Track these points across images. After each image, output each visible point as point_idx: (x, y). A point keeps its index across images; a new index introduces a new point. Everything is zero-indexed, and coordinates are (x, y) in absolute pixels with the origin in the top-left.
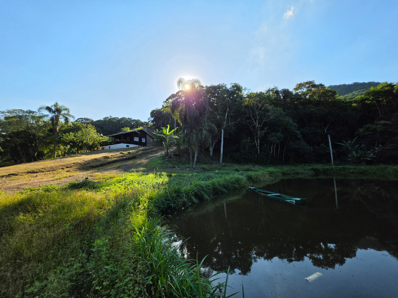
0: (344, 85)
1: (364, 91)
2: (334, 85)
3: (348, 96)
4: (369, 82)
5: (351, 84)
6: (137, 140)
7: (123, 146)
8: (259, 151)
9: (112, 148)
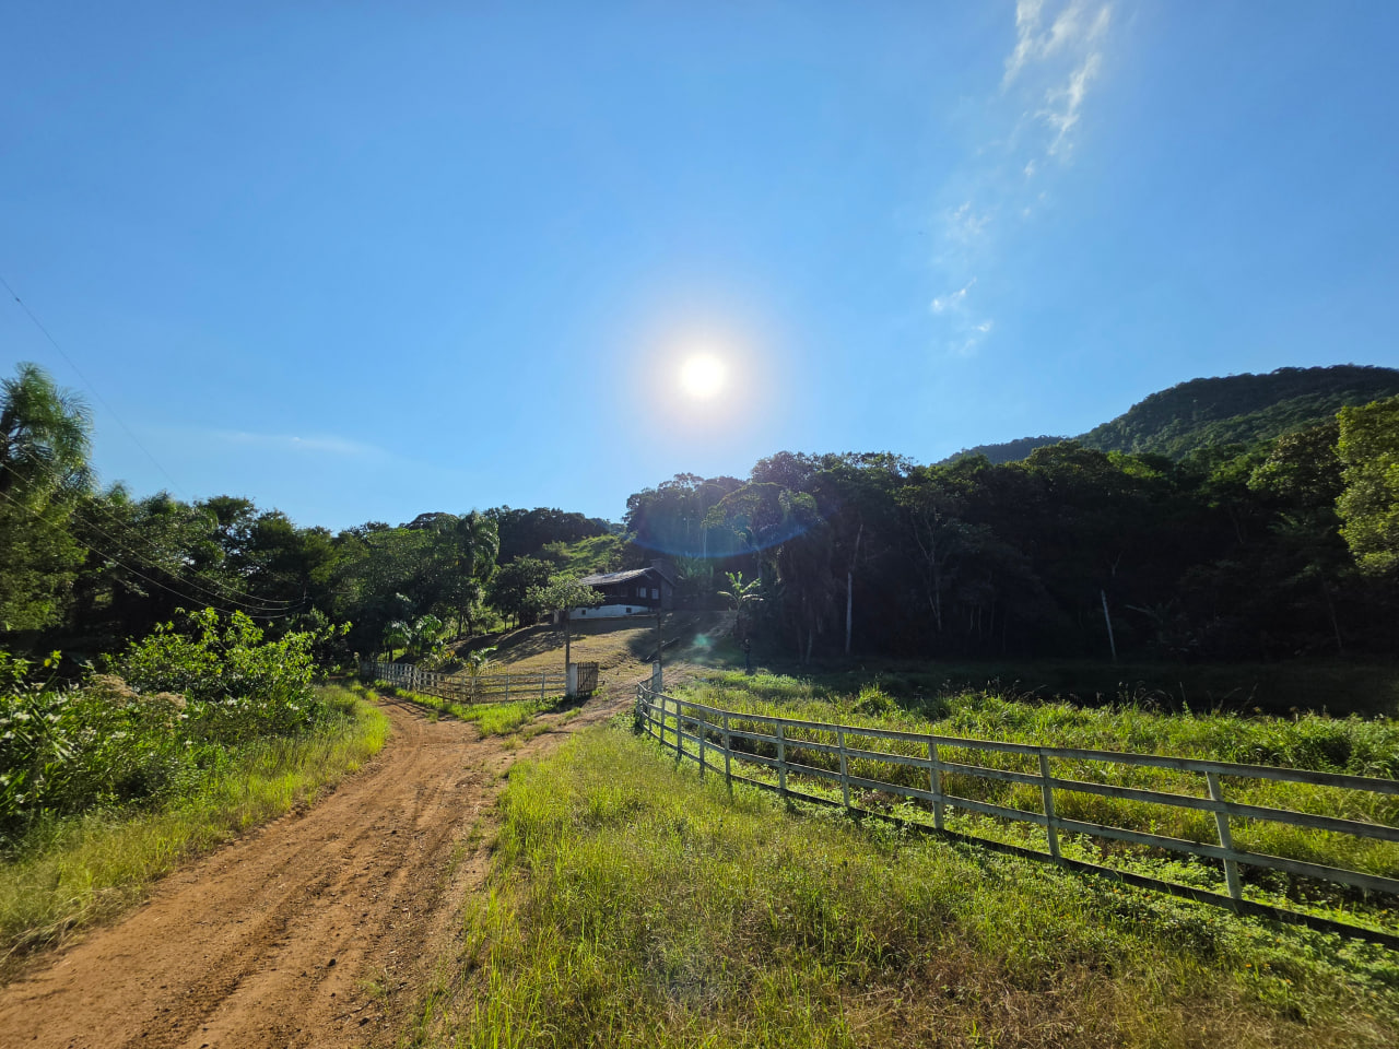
0: (1247, 378)
1: (1315, 399)
2: (1208, 377)
3: (1260, 415)
4: (1335, 367)
5: (1268, 373)
6: (643, 593)
7: (619, 610)
8: (939, 621)
9: (592, 613)
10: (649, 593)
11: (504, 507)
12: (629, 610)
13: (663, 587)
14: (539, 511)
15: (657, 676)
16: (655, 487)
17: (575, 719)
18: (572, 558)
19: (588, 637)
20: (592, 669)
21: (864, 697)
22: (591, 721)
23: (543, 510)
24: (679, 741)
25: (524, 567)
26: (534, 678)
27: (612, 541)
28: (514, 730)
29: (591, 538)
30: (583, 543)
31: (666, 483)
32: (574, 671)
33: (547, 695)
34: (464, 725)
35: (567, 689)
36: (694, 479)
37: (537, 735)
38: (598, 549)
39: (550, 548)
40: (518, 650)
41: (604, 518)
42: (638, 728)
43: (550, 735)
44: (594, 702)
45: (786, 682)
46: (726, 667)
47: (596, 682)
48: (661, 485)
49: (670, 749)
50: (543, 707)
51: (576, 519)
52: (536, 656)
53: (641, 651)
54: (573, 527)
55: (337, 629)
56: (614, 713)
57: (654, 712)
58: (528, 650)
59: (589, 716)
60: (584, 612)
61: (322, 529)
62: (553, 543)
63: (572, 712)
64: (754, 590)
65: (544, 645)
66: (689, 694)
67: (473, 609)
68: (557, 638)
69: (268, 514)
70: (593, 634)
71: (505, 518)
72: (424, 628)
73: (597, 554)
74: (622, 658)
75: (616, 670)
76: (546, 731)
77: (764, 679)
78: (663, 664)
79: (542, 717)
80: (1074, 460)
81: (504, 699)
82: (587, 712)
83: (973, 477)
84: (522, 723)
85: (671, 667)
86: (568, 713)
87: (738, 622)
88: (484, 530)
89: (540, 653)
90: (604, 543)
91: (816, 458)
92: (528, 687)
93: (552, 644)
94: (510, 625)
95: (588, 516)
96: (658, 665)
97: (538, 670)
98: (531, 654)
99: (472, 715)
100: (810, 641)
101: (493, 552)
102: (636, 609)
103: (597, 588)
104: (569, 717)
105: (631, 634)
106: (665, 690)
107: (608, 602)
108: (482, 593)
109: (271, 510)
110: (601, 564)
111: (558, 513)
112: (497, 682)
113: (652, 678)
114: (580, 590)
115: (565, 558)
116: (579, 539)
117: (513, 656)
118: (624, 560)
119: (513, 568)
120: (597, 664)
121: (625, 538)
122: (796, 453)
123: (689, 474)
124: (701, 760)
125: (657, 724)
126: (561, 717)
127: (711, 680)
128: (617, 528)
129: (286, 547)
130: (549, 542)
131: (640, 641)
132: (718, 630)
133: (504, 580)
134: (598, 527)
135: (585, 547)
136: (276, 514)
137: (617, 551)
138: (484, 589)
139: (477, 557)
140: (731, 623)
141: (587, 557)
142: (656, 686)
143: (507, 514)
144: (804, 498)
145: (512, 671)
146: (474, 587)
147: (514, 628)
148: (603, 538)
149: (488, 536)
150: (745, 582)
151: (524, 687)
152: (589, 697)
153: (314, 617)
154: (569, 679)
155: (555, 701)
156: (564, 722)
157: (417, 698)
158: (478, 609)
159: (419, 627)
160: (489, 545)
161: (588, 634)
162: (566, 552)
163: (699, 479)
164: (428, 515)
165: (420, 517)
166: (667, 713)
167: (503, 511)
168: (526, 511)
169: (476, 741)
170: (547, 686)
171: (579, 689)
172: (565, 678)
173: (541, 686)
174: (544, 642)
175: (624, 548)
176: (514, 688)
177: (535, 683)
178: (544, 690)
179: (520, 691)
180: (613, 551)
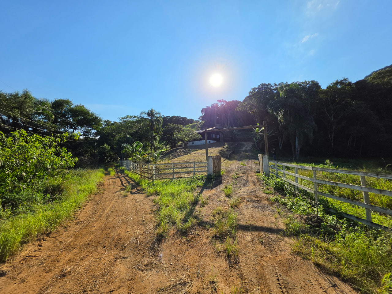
8: (332, 144)
12: (209, 142)
13: (220, 134)
19: (199, 150)
20: (218, 160)
23: (175, 116)
25: (172, 127)
27: (196, 124)
29: (189, 124)
30: (187, 126)
31: (214, 104)
32: (211, 161)
40: (172, 155)
41: (193, 119)
47: (220, 167)
48: (212, 105)
51: (184, 119)
54: (184, 121)
58: (177, 155)
60: (193, 143)
61: (109, 121)
62: (179, 125)
67: (155, 143)
68: (187, 151)
72: (136, 146)
81: (173, 177)
87: (257, 144)
89: (182, 156)
90: (194, 125)
93: (187, 153)
95: (188, 118)
98: (179, 156)
102: (212, 142)
103: (199, 133)
107: (202, 139)
108: (158, 138)
112: (167, 167)
116: (186, 124)
117: (171, 157)
119: (168, 127)
121: (201, 123)
123: (222, 100)
128: (197, 121)
133: (165, 132)
134: (191, 121)
135: (188, 127)
137: (199, 127)
138: (159, 136)
146: (155, 136)
151: (180, 170)
153: (105, 147)
154: (208, 165)
158: (157, 144)
159: (134, 146)
170: (196, 169)
171: (214, 171)
172: (206, 165)
173: (192, 169)
174: (182, 152)
175: (201, 126)
176: (176, 170)
177: (185, 168)
178: (194, 172)
179: (180, 173)
180: (197, 127)
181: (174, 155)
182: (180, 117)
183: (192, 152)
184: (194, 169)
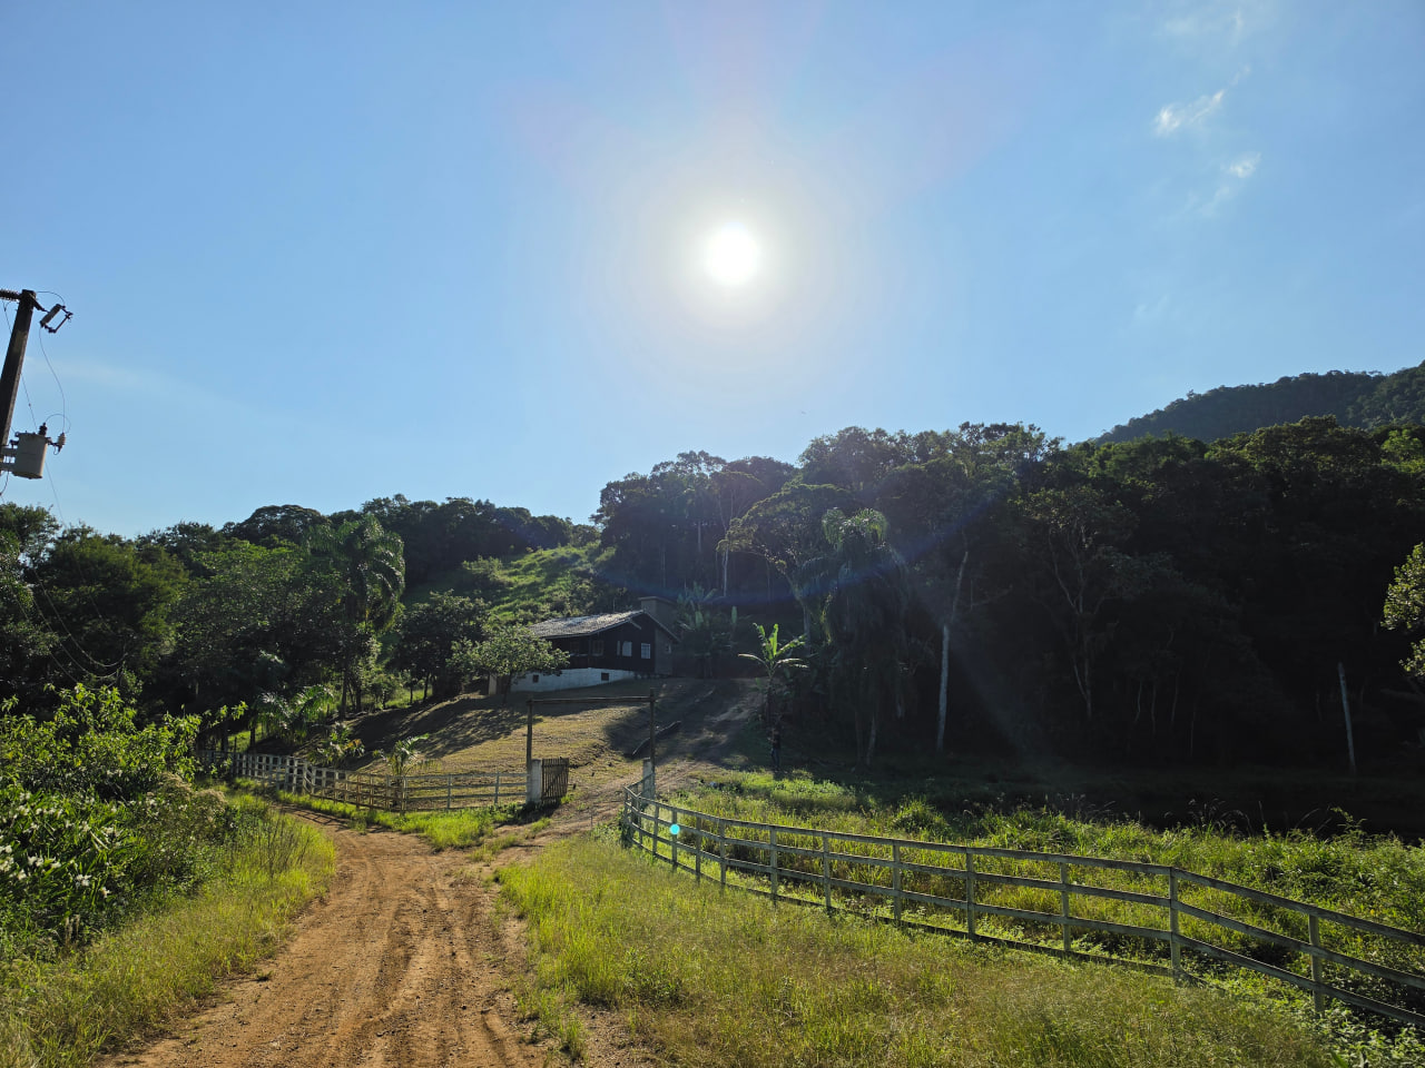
6: (627, 649)
7: (592, 675)
8: (1089, 706)
9: (549, 682)
10: (637, 650)
11: (398, 497)
12: (605, 676)
13: (658, 639)
14: (457, 505)
15: (649, 779)
16: (646, 471)
17: (544, 832)
18: (510, 584)
19: (546, 719)
20: (560, 768)
21: (905, 813)
22: (565, 835)
24: (674, 853)
25: (445, 608)
26: (477, 780)
27: (576, 557)
28: (474, 842)
29: (541, 551)
30: (527, 560)
31: (664, 465)
32: (537, 771)
33: (502, 802)
34: (406, 837)
35: (528, 794)
36: (710, 461)
37: (505, 847)
38: (554, 570)
39: (475, 567)
40: (443, 737)
41: (561, 515)
42: (626, 840)
43: (519, 849)
44: (564, 811)
45: (829, 791)
46: (744, 768)
47: (565, 785)
48: (656, 468)
49: (664, 863)
50: (500, 817)
52: (474, 748)
53: (624, 741)
54: (511, 532)
55: (230, 711)
56: (592, 825)
57: (644, 822)
58: (460, 737)
59: (561, 828)
60: (536, 679)
62: (481, 560)
63: (539, 824)
64: (796, 652)
65: (483, 730)
66: (690, 804)
67: (363, 671)
68: (499, 720)
69: (72, 531)
70: (555, 714)
71: (399, 515)
72: (308, 703)
73: (550, 580)
74: (598, 751)
75: (589, 769)
76: (513, 845)
77: (801, 786)
78: (657, 761)
79: (502, 829)
80: (1325, 448)
81: (447, 806)
82: (558, 823)
83: (1156, 475)
84: (482, 834)
85: (668, 766)
86: (534, 824)
87: (769, 699)
88: (380, 549)
89: (478, 742)
90: (563, 560)
91: (904, 439)
92: (472, 791)
93: (497, 730)
94: (419, 695)
95: (535, 513)
96: (650, 764)
97: (480, 767)
98: (467, 743)
99: (411, 825)
100: (873, 732)
101: (396, 585)
102: (616, 675)
103: (559, 642)
104: (536, 830)
105: (610, 715)
106: (659, 797)
107: (575, 664)
108: (376, 646)
109: (77, 526)
110: (560, 595)
111: (487, 508)
112: (428, 784)
113: (643, 781)
114: (533, 647)
115: (499, 585)
116: (520, 552)
117: (439, 746)
118: (596, 590)
119: (428, 610)
120: (566, 761)
121: (598, 552)
122: (872, 429)
123: (702, 453)
124: (698, 872)
125: (650, 835)
126: (526, 829)
127: (721, 786)
128: (585, 534)
129: (105, 582)
130: (473, 558)
131: (624, 726)
132: (740, 711)
133: (415, 629)
134: (553, 531)
135: (532, 566)
136: (85, 531)
137: (585, 574)
138: (378, 640)
139: (373, 591)
140: (760, 700)
141: (534, 584)
142: (647, 793)
143: (403, 509)
144: (872, 520)
145: (449, 769)
146: (367, 637)
147: (427, 702)
148: (561, 551)
149: (387, 557)
150: (782, 640)
151: (465, 791)
152: (557, 805)
154: (530, 781)
155: (512, 810)
156: (531, 835)
157: (316, 804)
158: (371, 671)
159: (299, 702)
160: (390, 574)
161: (546, 715)
162: (500, 575)
163: (719, 461)
164: (273, 510)
165: (259, 512)
166: (662, 822)
167: (397, 504)
168: (435, 504)
169: (433, 854)
170: (501, 790)
171: (544, 794)
172: (524, 779)
173: (491, 790)
174: (481, 725)
175: (596, 569)
176: (454, 792)
177: (481, 786)
178: (497, 795)
179: (463, 797)
180: (578, 574)
181: (448, 737)
182: (492, 506)
183: (516, 728)
184: (497, 790)
